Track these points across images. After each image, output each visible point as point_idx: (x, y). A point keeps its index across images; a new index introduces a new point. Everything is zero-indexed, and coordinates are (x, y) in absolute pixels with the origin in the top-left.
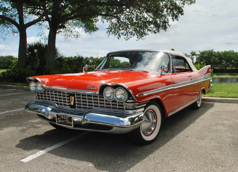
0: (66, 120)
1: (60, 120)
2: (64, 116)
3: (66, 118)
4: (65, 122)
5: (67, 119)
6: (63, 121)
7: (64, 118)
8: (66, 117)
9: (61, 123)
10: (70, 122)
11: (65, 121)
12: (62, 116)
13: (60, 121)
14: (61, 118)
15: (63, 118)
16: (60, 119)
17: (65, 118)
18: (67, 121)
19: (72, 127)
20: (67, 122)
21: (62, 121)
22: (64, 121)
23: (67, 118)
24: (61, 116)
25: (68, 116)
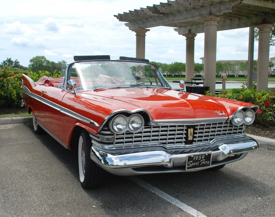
0: (201, 161)
1: (191, 163)
2: (199, 156)
3: (202, 157)
4: (200, 163)
5: (204, 159)
6: (197, 164)
7: (199, 159)
8: (201, 157)
9: (193, 167)
10: (207, 162)
12: (196, 156)
13: (191, 165)
14: (194, 160)
15: (197, 159)
16: (192, 161)
17: (200, 158)
18: (203, 161)
20: (202, 163)
21: (195, 163)
22: (199, 162)
24: (194, 157)
25: (205, 155)
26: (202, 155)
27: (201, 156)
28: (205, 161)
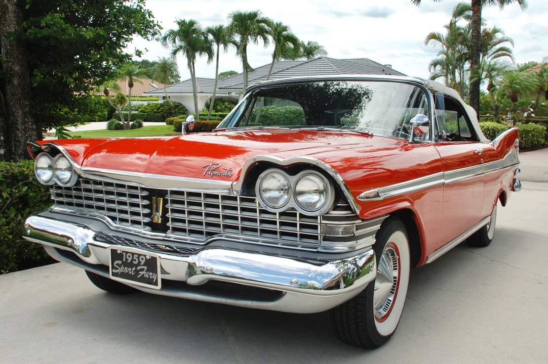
0: (139, 268)
1: (120, 266)
2: (133, 254)
3: (141, 260)
4: (137, 272)
5: (143, 265)
6: (131, 271)
7: (134, 262)
8: (138, 258)
9: (123, 275)
10: (151, 274)
11: (136, 268)
12: (128, 255)
13: (120, 270)
14: (124, 260)
15: (130, 260)
16: (120, 262)
17: (135, 260)
18: (142, 270)
19: (157, 289)
20: (142, 273)
21: (126, 268)
22: (134, 269)
23: (143, 262)
24: (124, 254)
25: (145, 256)
26: (139, 255)
27: (137, 256)
28: (147, 271)
